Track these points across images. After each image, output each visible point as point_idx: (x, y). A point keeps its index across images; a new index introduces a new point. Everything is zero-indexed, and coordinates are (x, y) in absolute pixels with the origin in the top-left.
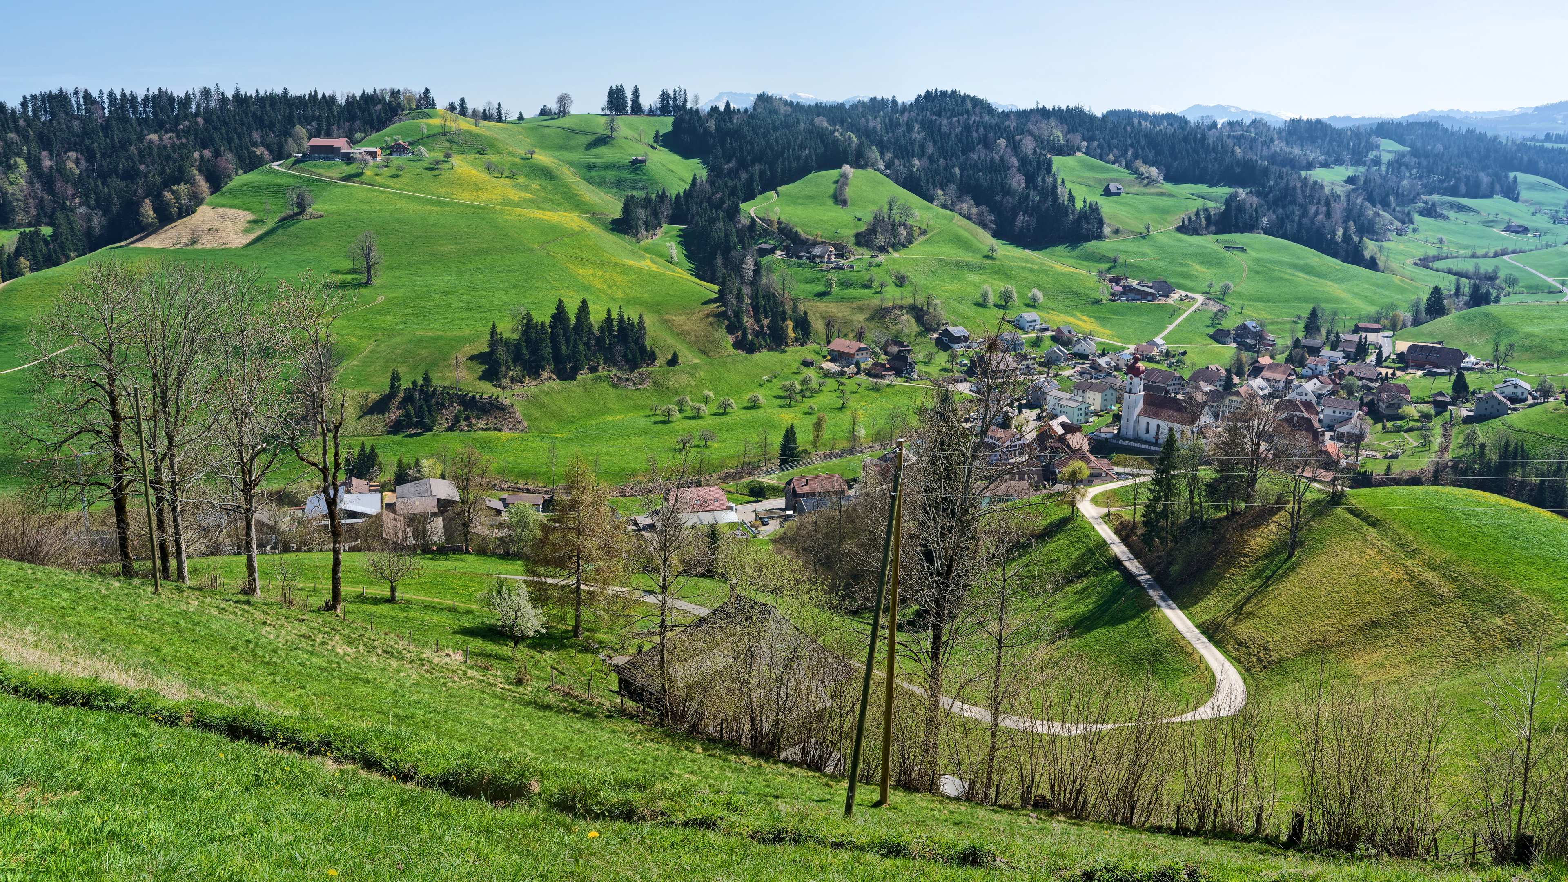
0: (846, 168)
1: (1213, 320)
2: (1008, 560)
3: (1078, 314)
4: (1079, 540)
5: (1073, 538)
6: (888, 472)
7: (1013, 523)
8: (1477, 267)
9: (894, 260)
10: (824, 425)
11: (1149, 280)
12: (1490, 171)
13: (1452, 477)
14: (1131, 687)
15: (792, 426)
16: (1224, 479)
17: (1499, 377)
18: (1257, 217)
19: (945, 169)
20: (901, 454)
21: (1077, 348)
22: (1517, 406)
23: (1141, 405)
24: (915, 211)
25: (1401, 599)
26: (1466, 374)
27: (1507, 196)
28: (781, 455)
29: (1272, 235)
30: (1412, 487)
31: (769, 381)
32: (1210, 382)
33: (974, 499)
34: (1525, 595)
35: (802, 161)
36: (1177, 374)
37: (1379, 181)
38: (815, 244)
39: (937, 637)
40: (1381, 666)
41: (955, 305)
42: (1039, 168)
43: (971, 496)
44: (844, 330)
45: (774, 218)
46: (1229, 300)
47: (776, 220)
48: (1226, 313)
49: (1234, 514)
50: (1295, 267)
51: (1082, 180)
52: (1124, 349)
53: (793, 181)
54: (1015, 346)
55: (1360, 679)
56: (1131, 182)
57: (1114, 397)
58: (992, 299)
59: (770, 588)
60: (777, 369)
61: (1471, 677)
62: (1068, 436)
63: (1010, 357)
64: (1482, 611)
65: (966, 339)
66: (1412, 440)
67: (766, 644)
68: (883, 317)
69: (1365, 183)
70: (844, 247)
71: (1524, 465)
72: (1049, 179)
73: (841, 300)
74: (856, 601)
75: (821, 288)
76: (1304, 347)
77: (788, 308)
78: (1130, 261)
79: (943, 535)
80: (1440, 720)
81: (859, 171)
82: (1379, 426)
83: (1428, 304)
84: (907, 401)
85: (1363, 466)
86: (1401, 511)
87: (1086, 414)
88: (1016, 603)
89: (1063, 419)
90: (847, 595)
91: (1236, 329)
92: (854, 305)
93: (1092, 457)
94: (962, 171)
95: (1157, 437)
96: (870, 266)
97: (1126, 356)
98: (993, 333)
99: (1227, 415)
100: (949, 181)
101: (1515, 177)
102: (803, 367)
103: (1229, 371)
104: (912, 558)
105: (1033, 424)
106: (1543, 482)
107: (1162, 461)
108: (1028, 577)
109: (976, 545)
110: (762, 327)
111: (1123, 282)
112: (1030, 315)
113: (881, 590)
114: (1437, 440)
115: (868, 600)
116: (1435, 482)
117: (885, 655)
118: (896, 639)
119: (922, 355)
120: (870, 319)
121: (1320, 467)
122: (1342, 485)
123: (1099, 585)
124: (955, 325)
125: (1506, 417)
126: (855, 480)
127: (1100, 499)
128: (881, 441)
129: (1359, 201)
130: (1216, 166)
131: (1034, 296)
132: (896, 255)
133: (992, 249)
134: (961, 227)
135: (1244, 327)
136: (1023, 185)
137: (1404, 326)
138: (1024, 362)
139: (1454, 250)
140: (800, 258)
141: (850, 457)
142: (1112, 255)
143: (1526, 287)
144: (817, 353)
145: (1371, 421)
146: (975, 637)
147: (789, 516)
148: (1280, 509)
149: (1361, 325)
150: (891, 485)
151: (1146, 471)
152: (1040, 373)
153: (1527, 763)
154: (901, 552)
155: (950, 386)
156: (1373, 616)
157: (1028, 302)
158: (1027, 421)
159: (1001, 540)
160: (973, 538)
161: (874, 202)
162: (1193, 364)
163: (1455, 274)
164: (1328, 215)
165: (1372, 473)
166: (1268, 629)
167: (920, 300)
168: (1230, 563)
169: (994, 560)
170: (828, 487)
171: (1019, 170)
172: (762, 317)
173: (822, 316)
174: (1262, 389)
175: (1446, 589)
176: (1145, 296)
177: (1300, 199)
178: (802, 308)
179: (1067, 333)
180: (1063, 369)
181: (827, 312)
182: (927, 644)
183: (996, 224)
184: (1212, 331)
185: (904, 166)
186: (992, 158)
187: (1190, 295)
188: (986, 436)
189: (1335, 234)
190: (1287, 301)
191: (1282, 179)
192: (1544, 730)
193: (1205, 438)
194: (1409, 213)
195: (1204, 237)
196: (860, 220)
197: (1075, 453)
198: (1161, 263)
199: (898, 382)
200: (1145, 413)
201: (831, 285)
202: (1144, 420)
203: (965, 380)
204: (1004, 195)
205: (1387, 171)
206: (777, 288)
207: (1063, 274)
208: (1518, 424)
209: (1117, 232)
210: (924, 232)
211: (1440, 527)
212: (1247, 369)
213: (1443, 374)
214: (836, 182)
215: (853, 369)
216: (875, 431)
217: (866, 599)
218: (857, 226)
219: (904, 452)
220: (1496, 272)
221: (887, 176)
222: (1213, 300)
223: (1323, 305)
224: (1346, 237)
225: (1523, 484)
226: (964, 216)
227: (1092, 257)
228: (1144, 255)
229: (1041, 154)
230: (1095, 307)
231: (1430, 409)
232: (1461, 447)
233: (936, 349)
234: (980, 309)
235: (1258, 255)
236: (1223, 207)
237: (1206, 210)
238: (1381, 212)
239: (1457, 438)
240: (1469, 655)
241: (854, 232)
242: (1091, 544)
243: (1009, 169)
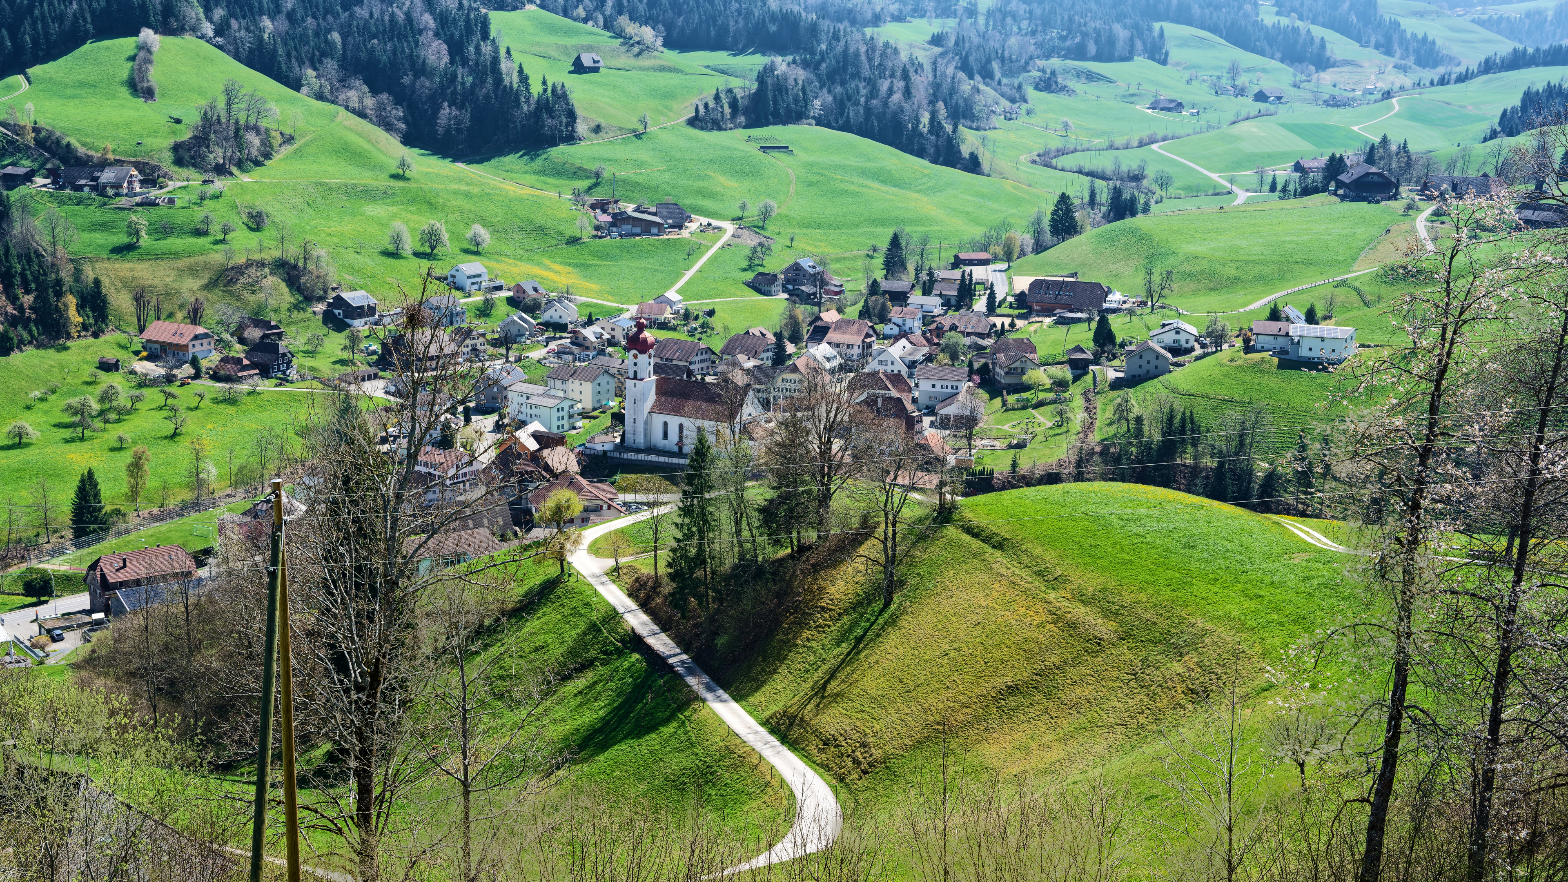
0: (147, 34)
1: (750, 259)
2: (466, 655)
3: (547, 261)
4: (574, 610)
5: (566, 610)
6: (261, 533)
7: (471, 597)
8: (1117, 163)
9: (243, 187)
10: (146, 467)
11: (652, 202)
12: (1128, 21)
13: (1101, 468)
14: (672, 827)
15: (90, 473)
16: (784, 499)
17: (1155, 320)
18: (806, 100)
19: (317, 34)
20: (279, 503)
21: (550, 315)
22: (1181, 359)
23: (652, 397)
24: (272, 105)
25: (1044, 649)
26: (1111, 318)
27: (1152, 58)
28: (74, 522)
29: (828, 126)
30: (1048, 488)
31: (42, 400)
32: (753, 353)
33: (405, 564)
34: (1209, 626)
35: (67, 23)
36: (703, 345)
37: (976, 40)
38: (104, 164)
39: (364, 791)
40: (1024, 749)
41: (350, 256)
42: (468, 30)
43: (400, 560)
44: (167, 307)
45: (26, 121)
46: (771, 228)
47: (29, 125)
48: (769, 248)
49: (802, 549)
50: (865, 173)
51: (536, 49)
52: (620, 311)
53: (55, 58)
54: (451, 316)
55: (998, 773)
56: (614, 50)
57: (612, 387)
58: (410, 244)
59: (76, 746)
60: (55, 380)
61: (1148, 750)
62: (546, 452)
63: (445, 335)
64: (1155, 654)
65: (372, 310)
66: (1044, 418)
67: (75, 841)
68: (232, 281)
69: (957, 43)
70: (155, 168)
71: (1195, 444)
72: (486, 49)
73: (157, 256)
74: (225, 748)
75: (121, 239)
76: (885, 292)
77: (66, 274)
78: (621, 174)
79: (361, 627)
80: (1111, 817)
81: (170, 39)
82: (998, 401)
83: (1053, 220)
84: (286, 418)
85: (979, 461)
86: (1036, 523)
87: (571, 416)
88: (486, 721)
89: (535, 426)
90: (209, 741)
91: (786, 272)
92: (181, 264)
93: (584, 482)
94: (344, 37)
95: (680, 444)
96: (202, 198)
97: (625, 322)
98: (414, 297)
99: (781, 402)
100: (324, 54)
101: (1162, 29)
102: (100, 373)
103: (779, 336)
104: (313, 669)
105: (490, 438)
106: (1221, 464)
107: (690, 479)
108: (501, 678)
109: (415, 637)
110: (21, 309)
111: (612, 209)
112: (471, 266)
113: (265, 726)
114: (1078, 417)
115: (246, 744)
116: (1079, 477)
117: (283, 829)
118: (298, 801)
119: (302, 340)
120: (210, 286)
121: (920, 468)
122: (953, 493)
123: (611, 678)
124: (353, 289)
125: (1167, 376)
126: (207, 552)
127: (602, 545)
128: (245, 484)
129: (950, 70)
130: (741, 23)
131: (475, 236)
132: (246, 179)
133: (403, 164)
134: (349, 129)
135: (797, 268)
136: (446, 59)
137: (1023, 254)
138: (468, 342)
139: (1084, 141)
140: (80, 188)
141: (195, 515)
142: (593, 167)
143: (1184, 189)
144: (124, 347)
145: (986, 396)
146: (427, 782)
147: (99, 623)
148: (868, 536)
149: (962, 256)
150: (268, 554)
151: (666, 497)
152: (494, 357)
153: (1229, 861)
154: (293, 661)
155: (353, 387)
156: (1009, 679)
157: (467, 246)
158: (480, 434)
159: (454, 625)
160: (408, 626)
161: (201, 92)
162: (726, 329)
163: (1089, 174)
164: (908, 93)
165: (992, 472)
166: (865, 715)
167: (292, 252)
168: (802, 624)
169: (444, 658)
170: (162, 567)
171: (437, 35)
172: (20, 292)
173: (125, 285)
174: (828, 359)
175: (1105, 628)
176: (647, 228)
177: (866, 72)
178: (89, 273)
179: (531, 292)
180: (529, 349)
181: (134, 278)
182: (350, 803)
183: (406, 122)
184: (750, 276)
185: (247, 30)
186: (392, 15)
187: (715, 223)
188: (416, 462)
189: (918, 122)
190: (856, 225)
191: (838, 40)
192: (1249, 813)
193: (751, 438)
194: (1020, 87)
195: (729, 132)
196: (178, 121)
197: (556, 477)
198: (667, 176)
199: (266, 386)
200: (659, 408)
201: (137, 233)
202: (658, 420)
203: (376, 376)
204: (416, 76)
205: (987, 25)
206: (42, 241)
207: (520, 199)
208: (1183, 386)
209: (597, 129)
210: (289, 139)
211: (1090, 541)
212: (805, 330)
213: (1079, 320)
214: (132, 58)
215: (187, 370)
216: (235, 469)
217: (241, 743)
218: (174, 133)
219: (284, 500)
220: (1142, 168)
221: (220, 47)
222: (749, 228)
223: (907, 229)
224: (935, 126)
225: (1195, 470)
226: (353, 111)
227: (561, 171)
228: (640, 164)
229: (470, 8)
230: (572, 249)
231: (1066, 373)
232: (1110, 424)
233: (325, 330)
234: (391, 261)
235: (812, 158)
236: (755, 86)
237: (730, 91)
238: (982, 87)
239: (1104, 410)
240: (1142, 719)
241: (170, 142)
242: (595, 616)
243: (420, 32)
